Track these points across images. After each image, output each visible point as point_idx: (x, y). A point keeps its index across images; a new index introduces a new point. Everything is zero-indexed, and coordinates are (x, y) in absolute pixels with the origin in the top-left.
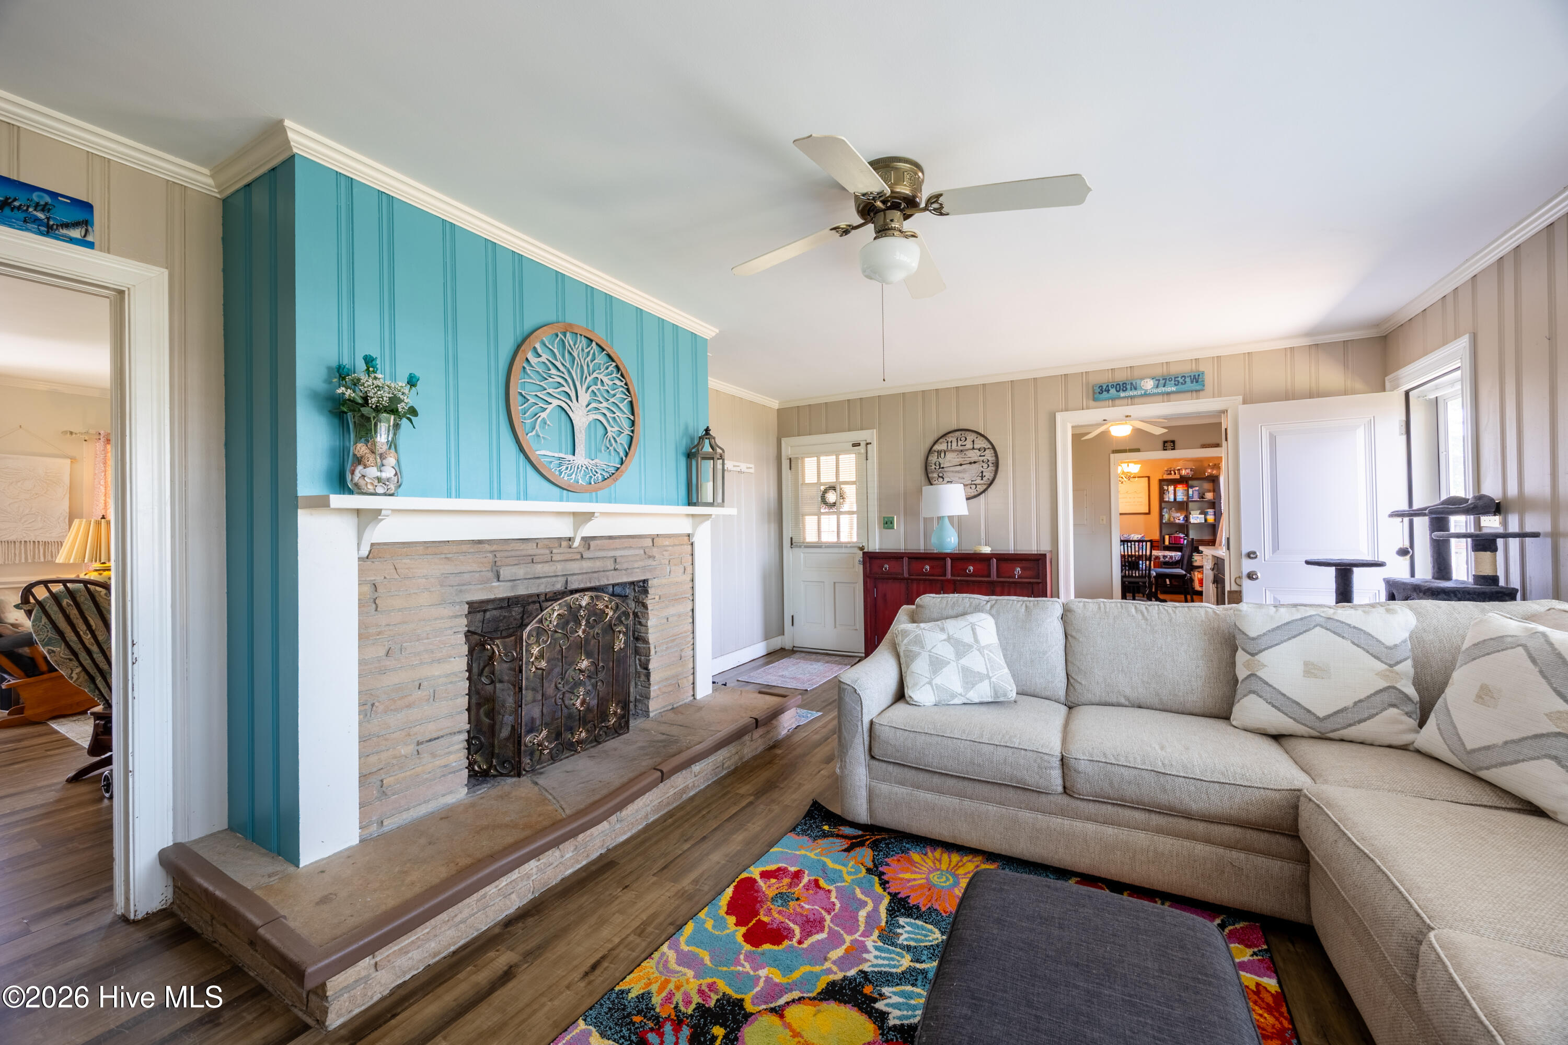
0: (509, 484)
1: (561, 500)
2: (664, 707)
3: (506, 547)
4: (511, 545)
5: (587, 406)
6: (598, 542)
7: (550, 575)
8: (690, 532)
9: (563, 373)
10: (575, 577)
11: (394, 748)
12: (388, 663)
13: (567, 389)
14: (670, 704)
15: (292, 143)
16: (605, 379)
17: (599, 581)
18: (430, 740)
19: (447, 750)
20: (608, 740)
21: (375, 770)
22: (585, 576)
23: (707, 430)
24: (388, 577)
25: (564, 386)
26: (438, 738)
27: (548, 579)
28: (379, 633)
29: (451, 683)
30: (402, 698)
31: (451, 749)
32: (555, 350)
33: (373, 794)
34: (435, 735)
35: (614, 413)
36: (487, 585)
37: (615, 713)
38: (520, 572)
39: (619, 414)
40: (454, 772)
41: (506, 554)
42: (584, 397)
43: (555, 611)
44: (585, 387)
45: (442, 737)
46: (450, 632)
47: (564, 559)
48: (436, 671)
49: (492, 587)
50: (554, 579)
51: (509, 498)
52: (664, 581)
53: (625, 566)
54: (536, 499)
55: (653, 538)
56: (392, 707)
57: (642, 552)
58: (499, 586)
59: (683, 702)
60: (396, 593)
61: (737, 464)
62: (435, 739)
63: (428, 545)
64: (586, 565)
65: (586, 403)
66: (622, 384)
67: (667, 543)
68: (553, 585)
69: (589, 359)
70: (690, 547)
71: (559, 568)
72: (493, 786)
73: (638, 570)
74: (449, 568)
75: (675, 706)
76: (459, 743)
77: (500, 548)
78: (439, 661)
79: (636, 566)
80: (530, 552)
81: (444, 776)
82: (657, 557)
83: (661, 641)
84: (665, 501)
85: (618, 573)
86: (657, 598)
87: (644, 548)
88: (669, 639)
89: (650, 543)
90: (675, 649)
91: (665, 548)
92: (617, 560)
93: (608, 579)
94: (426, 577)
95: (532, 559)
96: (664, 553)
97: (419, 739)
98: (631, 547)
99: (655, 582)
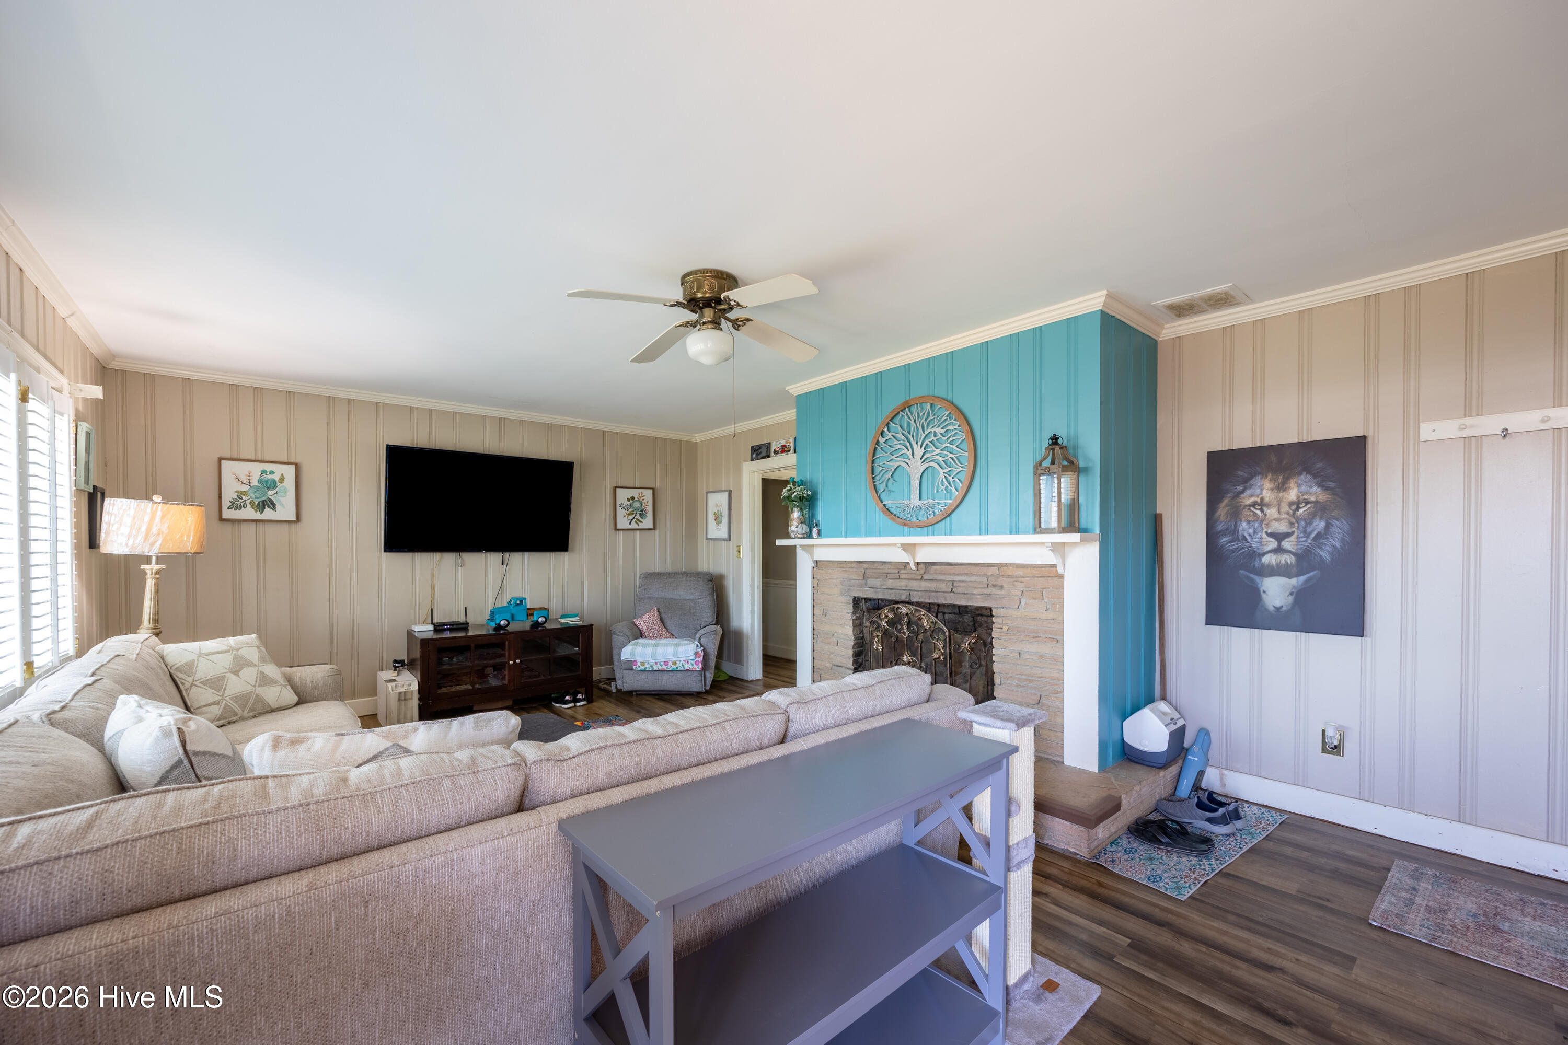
0: (876, 525)
3: (872, 567)
4: (876, 565)
5: (921, 459)
6: (937, 567)
7: (897, 588)
9: (903, 441)
11: (825, 662)
12: (824, 619)
13: (906, 452)
17: (937, 599)
21: (820, 668)
22: (924, 593)
24: (824, 577)
25: (903, 450)
27: (897, 591)
28: (820, 604)
29: (847, 639)
30: (828, 638)
32: (897, 427)
34: (839, 664)
36: (862, 589)
38: (877, 583)
41: (872, 571)
42: (918, 453)
43: (888, 614)
45: (842, 667)
46: (846, 612)
47: (906, 577)
48: (841, 630)
49: (865, 590)
50: (901, 592)
52: (1015, 613)
53: (963, 591)
55: (1000, 566)
56: (824, 642)
57: (986, 579)
58: (867, 591)
60: (826, 586)
62: (839, 666)
63: (839, 563)
64: (924, 585)
67: (1021, 573)
70: (1057, 580)
71: (902, 584)
73: (978, 596)
74: (846, 576)
77: (869, 567)
78: (842, 625)
79: (975, 591)
82: (1005, 586)
83: (1010, 675)
84: (1015, 529)
85: (956, 595)
86: (1005, 628)
87: (988, 576)
88: (1023, 677)
89: (995, 571)
90: (1033, 691)
91: (1016, 579)
92: (955, 584)
93: (945, 599)
94: (836, 579)
95: (887, 576)
96: (1016, 583)
97: (834, 663)
98: (972, 574)
99: (1002, 612)
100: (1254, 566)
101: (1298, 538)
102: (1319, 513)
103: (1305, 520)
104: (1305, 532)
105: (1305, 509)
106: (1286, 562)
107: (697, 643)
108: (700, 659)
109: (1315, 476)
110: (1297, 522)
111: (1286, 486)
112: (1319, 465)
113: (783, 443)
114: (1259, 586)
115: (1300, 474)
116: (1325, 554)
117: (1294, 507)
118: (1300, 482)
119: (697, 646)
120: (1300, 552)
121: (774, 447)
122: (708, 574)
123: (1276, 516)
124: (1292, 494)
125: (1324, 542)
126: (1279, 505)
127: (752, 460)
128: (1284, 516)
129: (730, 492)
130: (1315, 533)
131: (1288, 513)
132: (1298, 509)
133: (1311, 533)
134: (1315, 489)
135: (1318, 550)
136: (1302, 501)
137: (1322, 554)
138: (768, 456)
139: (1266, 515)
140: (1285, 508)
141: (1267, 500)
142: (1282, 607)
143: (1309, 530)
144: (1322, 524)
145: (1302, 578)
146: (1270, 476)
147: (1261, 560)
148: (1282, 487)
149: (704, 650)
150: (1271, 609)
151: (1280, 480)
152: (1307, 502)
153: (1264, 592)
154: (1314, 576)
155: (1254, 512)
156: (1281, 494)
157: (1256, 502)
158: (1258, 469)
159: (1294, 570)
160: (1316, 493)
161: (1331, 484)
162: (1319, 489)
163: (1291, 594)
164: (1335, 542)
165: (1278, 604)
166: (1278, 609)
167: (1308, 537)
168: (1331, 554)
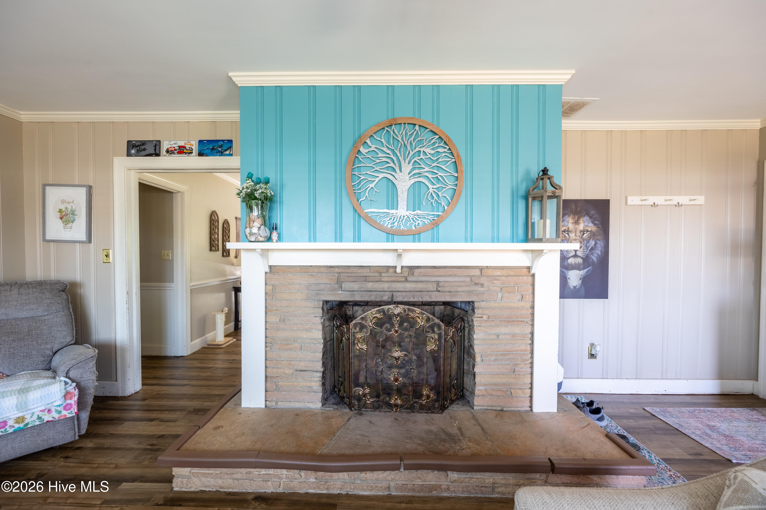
0: (348, 232)
1: (388, 241)
2: (492, 406)
3: (348, 271)
4: (351, 269)
5: (409, 174)
6: (419, 270)
7: (378, 290)
8: (529, 265)
9: (389, 154)
10: (399, 293)
11: (284, 368)
12: (281, 326)
13: (392, 165)
14: (500, 406)
15: (236, 83)
16: (428, 150)
17: (422, 298)
18: (301, 371)
19: (310, 379)
20: (422, 413)
21: (275, 376)
22: (408, 293)
23: (545, 171)
24: (281, 283)
25: (389, 163)
26: (305, 371)
27: (378, 293)
28: (277, 310)
29: (313, 343)
30: (287, 345)
31: (313, 379)
32: (383, 140)
33: (274, 387)
34: (304, 369)
35: (438, 174)
36: (334, 292)
37: (428, 396)
38: (356, 286)
39: (440, 174)
40: (315, 392)
41: (347, 275)
42: (407, 168)
43: (373, 314)
44: (407, 161)
45: (308, 371)
46: (313, 316)
47: (390, 280)
48: (305, 335)
49: (338, 294)
50: (382, 293)
51: (348, 241)
52: (493, 304)
53: (447, 289)
54: (367, 241)
55: (481, 269)
56: (282, 348)
57: (468, 279)
58: (341, 294)
59: (516, 409)
60: (285, 291)
61: (644, 198)
62: (304, 371)
63: (302, 267)
64: (409, 286)
65: (409, 171)
66: (446, 150)
67: (499, 273)
68: (382, 297)
69: (412, 139)
70: (530, 278)
71: (385, 286)
72: (337, 408)
73: (461, 293)
74: (313, 281)
75: (505, 409)
76: (318, 377)
77: (344, 271)
78: (306, 330)
79: (460, 289)
80: (365, 275)
81: (309, 392)
82: (486, 284)
83: (489, 353)
84: (495, 239)
85: (441, 293)
86: (485, 317)
87: (471, 277)
88: (499, 353)
89: (478, 272)
90: (507, 362)
91: (495, 278)
92: (440, 284)
93: (430, 297)
94: (299, 284)
95: (366, 279)
96: (495, 281)
97: (296, 368)
98: (455, 275)
99: (483, 304)
100: (564, 264)
101: (584, 249)
102: (592, 237)
103: (586, 240)
104: (586, 246)
105: (587, 234)
106: (579, 262)
107: (63, 379)
108: (73, 401)
109: (591, 218)
110: (583, 241)
111: (579, 222)
112: (592, 212)
113: (182, 143)
114: (567, 275)
115: (585, 216)
116: (595, 259)
117: (582, 233)
118: (584, 220)
119: (66, 383)
120: (584, 257)
121: (165, 146)
122: (58, 282)
123: (574, 238)
124: (581, 227)
125: (594, 251)
126: (576, 232)
127: (129, 155)
128: (578, 238)
129: (90, 188)
130: (591, 247)
131: (579, 237)
132: (584, 234)
133: (589, 247)
134: (591, 224)
135: (592, 256)
136: (585, 230)
137: (593, 258)
138: (158, 155)
139: (570, 237)
140: (578, 234)
141: (570, 229)
142: (576, 286)
143: (588, 245)
144: (594, 243)
145: (585, 271)
146: (572, 216)
147: (567, 261)
148: (577, 223)
149: (79, 386)
150: (572, 287)
151: (576, 219)
152: (587, 231)
153: (569, 278)
154: (590, 269)
155: (565, 235)
156: (577, 226)
157: (566, 229)
158: (567, 212)
159: (582, 266)
160: (592, 227)
161: (597, 222)
162: (592, 225)
163: (581, 279)
164: (598, 252)
165: (575, 285)
166: (575, 287)
167: (587, 249)
168: (597, 258)
